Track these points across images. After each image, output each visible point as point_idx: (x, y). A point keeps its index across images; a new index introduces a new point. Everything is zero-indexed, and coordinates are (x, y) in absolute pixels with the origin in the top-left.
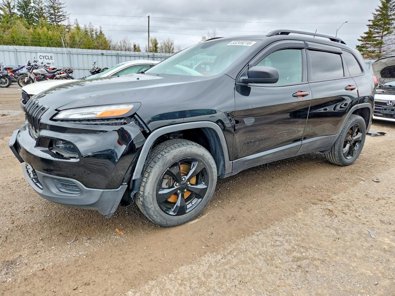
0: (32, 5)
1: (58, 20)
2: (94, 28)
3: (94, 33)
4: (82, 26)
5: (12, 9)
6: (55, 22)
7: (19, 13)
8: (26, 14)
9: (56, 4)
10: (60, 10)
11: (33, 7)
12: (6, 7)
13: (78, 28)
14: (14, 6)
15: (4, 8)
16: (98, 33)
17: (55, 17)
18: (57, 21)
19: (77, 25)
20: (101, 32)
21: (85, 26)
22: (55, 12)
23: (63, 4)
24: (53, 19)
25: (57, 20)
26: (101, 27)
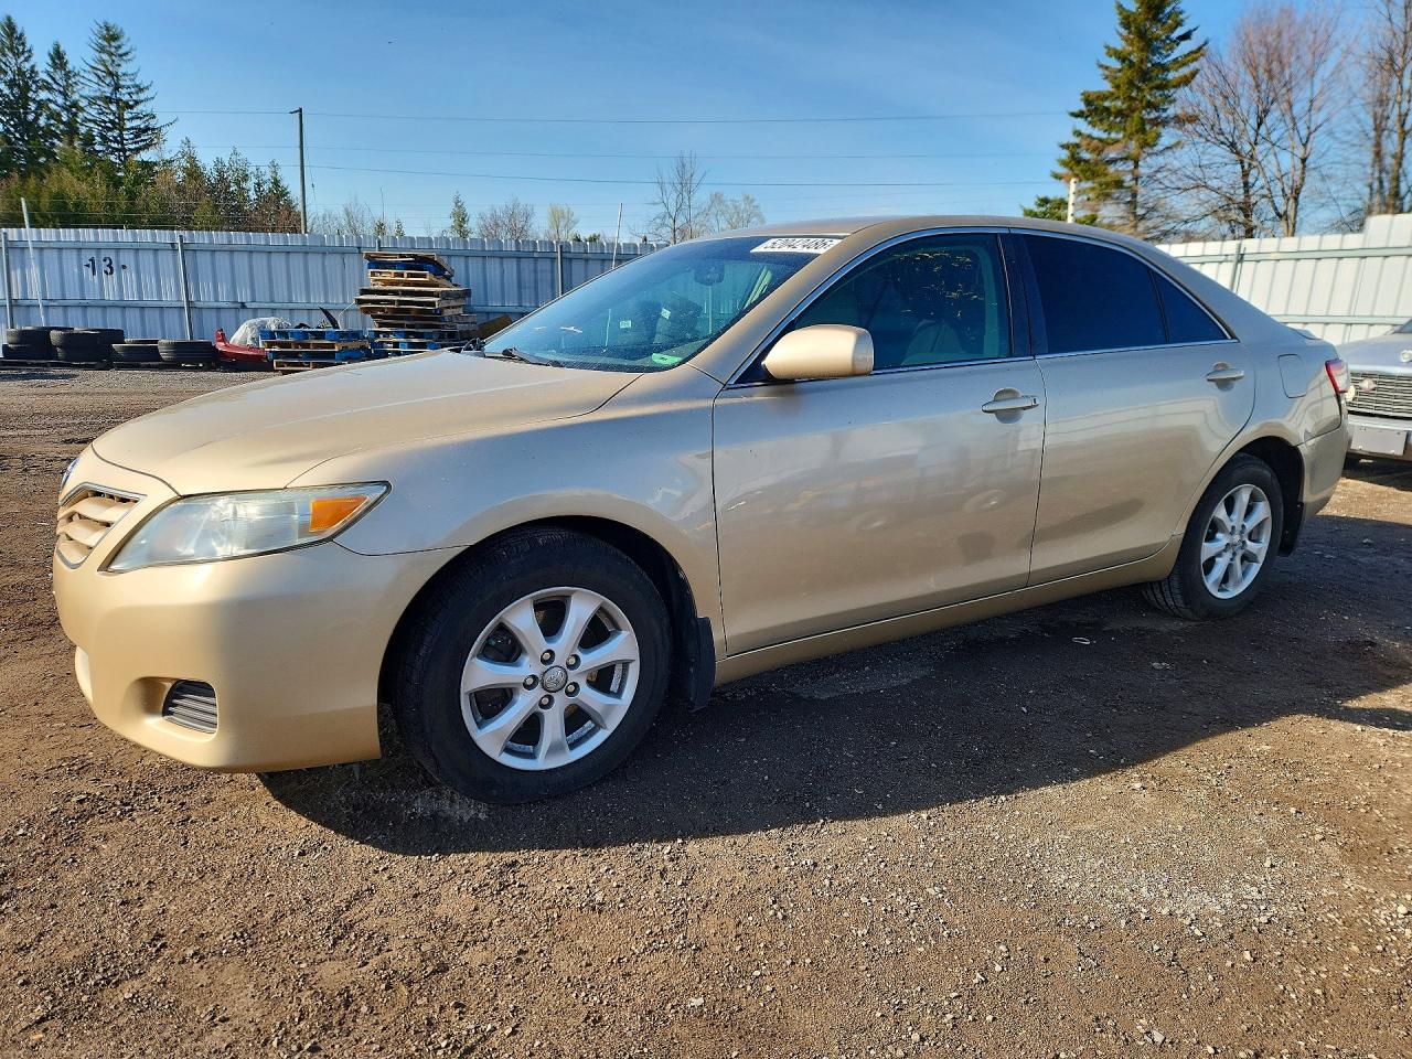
1: (132, 147)
2: (251, 170)
3: (250, 185)
4: (207, 161)
6: (120, 153)
9: (124, 90)
13: (194, 172)
16: (265, 187)
17: (121, 137)
18: (130, 150)
19: (192, 160)
20: (276, 183)
21: (219, 161)
22: (121, 119)
23: (147, 88)
24: (111, 141)
25: (126, 147)
26: (274, 166)
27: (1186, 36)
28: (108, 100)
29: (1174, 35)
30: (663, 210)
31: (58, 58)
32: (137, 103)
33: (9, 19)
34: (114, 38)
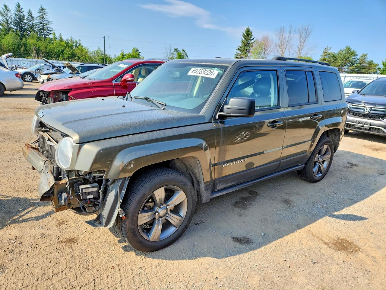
0: (25, 21)
2: (74, 41)
3: (74, 44)
4: (64, 39)
5: (9, 24)
6: (43, 35)
7: (15, 28)
8: (21, 28)
9: (45, 21)
10: (47, 26)
11: (26, 23)
12: (5, 23)
13: (61, 41)
14: (11, 22)
15: (3, 24)
17: (44, 32)
19: (61, 38)
20: (80, 44)
21: (67, 39)
22: (44, 28)
24: (42, 32)
25: (45, 34)
26: (80, 40)
27: (253, 39)
28: (41, 23)
29: (251, 39)
30: (166, 55)
31: (30, 13)
32: (48, 24)
33: (19, 4)
34: (43, 10)
